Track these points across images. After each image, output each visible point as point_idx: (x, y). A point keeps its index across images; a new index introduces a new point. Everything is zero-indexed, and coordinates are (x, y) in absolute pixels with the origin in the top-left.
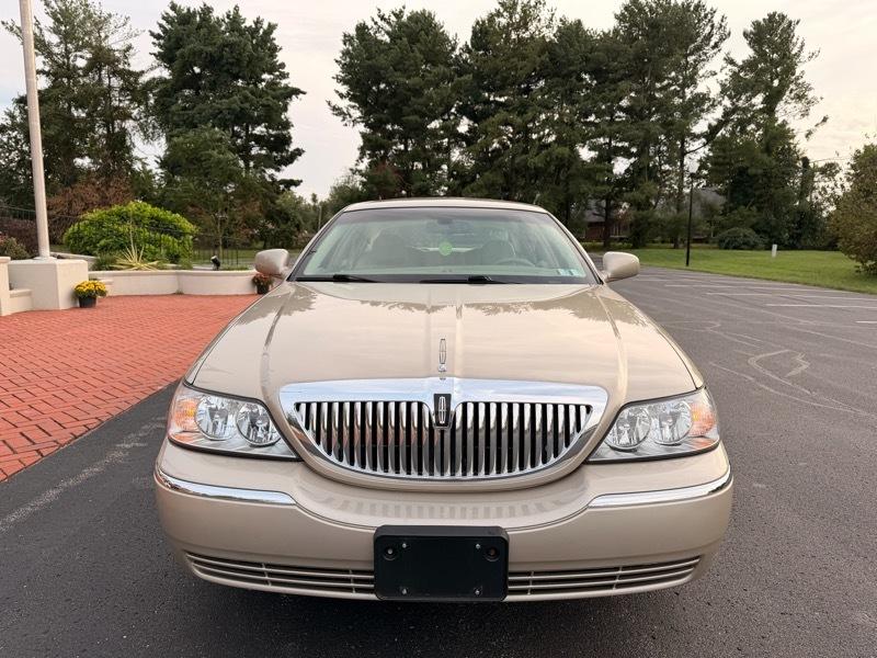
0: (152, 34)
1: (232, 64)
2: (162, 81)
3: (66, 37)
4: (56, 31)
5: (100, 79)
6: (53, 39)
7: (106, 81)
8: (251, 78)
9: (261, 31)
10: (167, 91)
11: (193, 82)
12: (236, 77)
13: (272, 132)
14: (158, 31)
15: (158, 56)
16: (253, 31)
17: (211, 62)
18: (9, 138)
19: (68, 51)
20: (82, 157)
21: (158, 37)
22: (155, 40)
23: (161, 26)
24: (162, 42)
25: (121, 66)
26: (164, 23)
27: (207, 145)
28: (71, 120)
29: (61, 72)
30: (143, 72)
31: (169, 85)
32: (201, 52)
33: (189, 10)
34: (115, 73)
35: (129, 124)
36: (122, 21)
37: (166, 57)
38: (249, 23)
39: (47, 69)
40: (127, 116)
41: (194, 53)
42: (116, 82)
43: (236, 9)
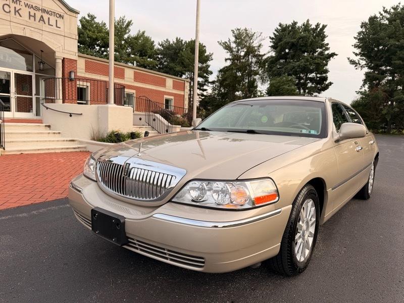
0: (270, 38)
1: (302, 46)
2: (272, 57)
3: (238, 44)
4: (235, 42)
5: (248, 60)
6: (233, 45)
7: (251, 60)
8: (311, 52)
9: (319, 29)
10: (272, 61)
11: (285, 56)
12: (304, 52)
13: (318, 75)
14: (273, 36)
15: (272, 47)
16: (314, 30)
17: (292, 46)
18: (216, 86)
19: (238, 50)
20: (238, 91)
21: (272, 39)
22: (271, 40)
23: (274, 34)
24: (274, 40)
25: (256, 53)
26: (276, 32)
27: (284, 83)
28: (236, 77)
29: (235, 58)
30: (265, 54)
31: (274, 59)
32: (288, 43)
33: (286, 25)
34: (255, 56)
35: (257, 77)
36: (259, 34)
37: (274, 47)
38: (313, 26)
39: (230, 57)
40: (256, 73)
41: (287, 43)
42: (254, 60)
43: (308, 21)
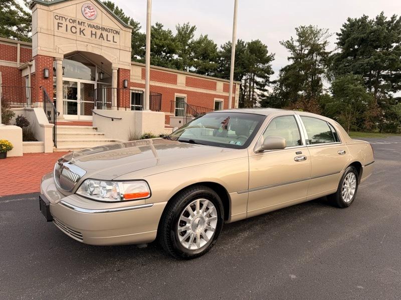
0: (337, 34)
1: (374, 41)
2: (338, 54)
3: (302, 43)
4: (298, 41)
5: (312, 57)
6: (296, 44)
7: (315, 58)
8: (384, 47)
9: (395, 22)
10: (339, 58)
11: (354, 53)
12: (377, 47)
13: (393, 72)
14: (340, 32)
15: (338, 44)
16: (389, 23)
17: (362, 41)
18: (277, 85)
19: (302, 48)
20: (301, 91)
21: (339, 35)
22: (338, 37)
23: (342, 30)
24: (341, 37)
25: (322, 51)
26: (343, 28)
28: (299, 76)
29: (298, 57)
30: (331, 52)
31: (340, 56)
32: (357, 39)
33: (356, 19)
34: (319, 54)
35: (321, 76)
36: (325, 31)
37: (341, 44)
38: (389, 19)
39: (293, 56)
40: (321, 72)
41: (355, 39)
42: (319, 58)
43: (382, 13)
